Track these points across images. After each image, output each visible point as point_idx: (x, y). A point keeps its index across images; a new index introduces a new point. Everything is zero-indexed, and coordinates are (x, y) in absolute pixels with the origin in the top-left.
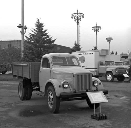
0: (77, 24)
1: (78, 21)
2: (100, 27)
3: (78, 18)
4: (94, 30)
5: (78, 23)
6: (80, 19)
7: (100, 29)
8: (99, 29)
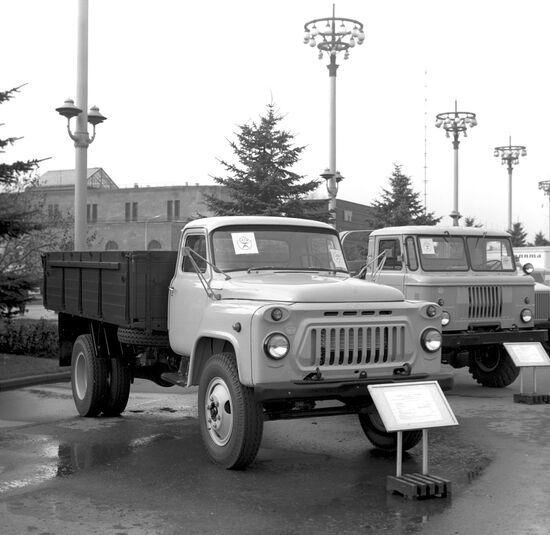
0: (452, 146)
1: (456, 137)
2: (523, 148)
3: (456, 127)
4: (500, 157)
5: (456, 144)
6: (464, 129)
7: (523, 155)
8: (518, 155)
